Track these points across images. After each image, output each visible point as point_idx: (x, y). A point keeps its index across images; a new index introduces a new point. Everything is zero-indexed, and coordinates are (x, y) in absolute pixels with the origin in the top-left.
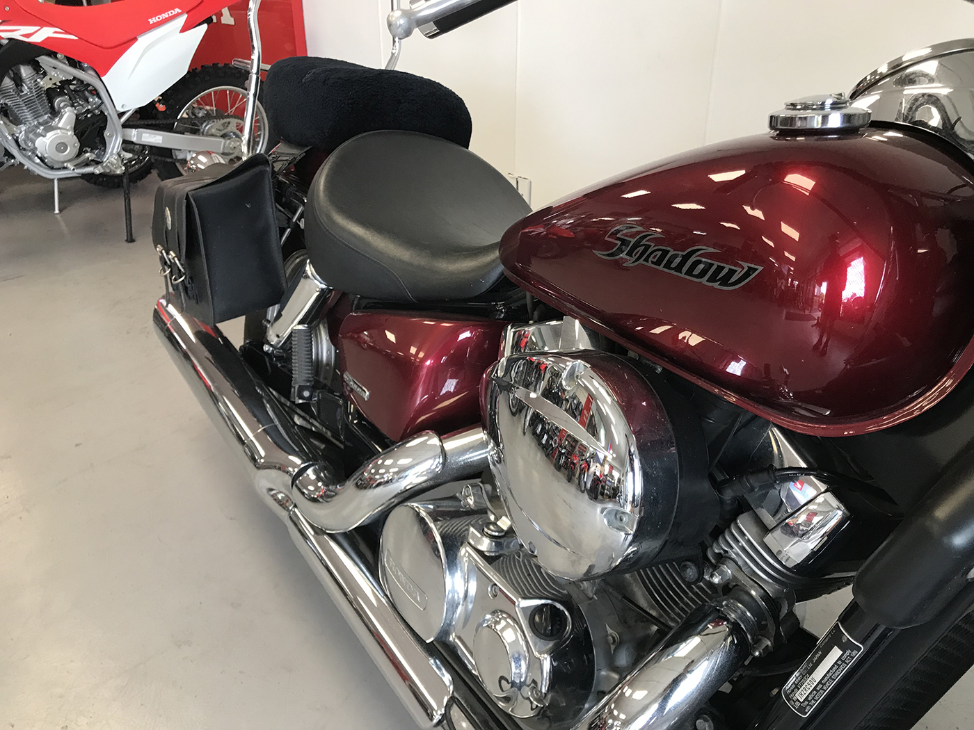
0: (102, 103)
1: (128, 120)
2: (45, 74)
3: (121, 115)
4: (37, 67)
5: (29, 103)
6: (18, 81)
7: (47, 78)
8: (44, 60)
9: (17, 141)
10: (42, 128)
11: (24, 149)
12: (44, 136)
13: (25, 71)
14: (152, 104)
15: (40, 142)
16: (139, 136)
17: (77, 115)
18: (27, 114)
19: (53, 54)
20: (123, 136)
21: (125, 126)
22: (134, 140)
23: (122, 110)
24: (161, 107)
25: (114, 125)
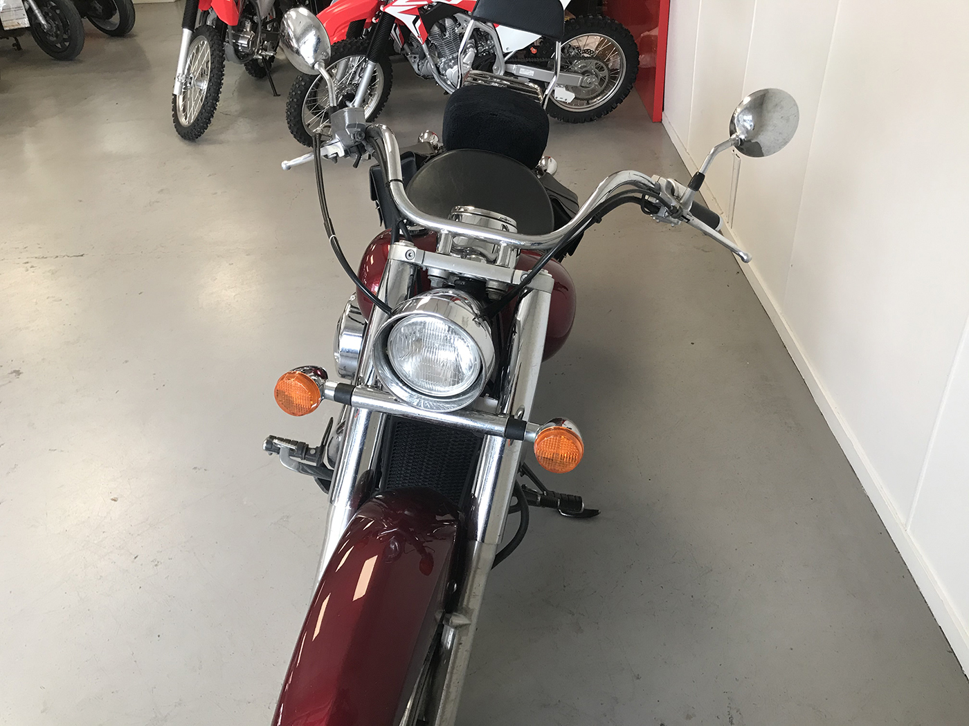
0: (494, 46)
1: (509, 59)
2: (460, 24)
3: (505, 55)
4: (455, 20)
5: (448, 43)
6: (443, 29)
7: (461, 27)
8: (459, 16)
9: (438, 69)
10: (453, 61)
11: (443, 75)
12: (452, 68)
13: (448, 22)
14: (527, 48)
15: (449, 70)
16: (518, 70)
17: (476, 55)
18: (447, 52)
19: (465, 12)
20: (506, 68)
21: (507, 62)
22: (515, 72)
23: (505, 51)
24: (534, 51)
25: (500, 60)
